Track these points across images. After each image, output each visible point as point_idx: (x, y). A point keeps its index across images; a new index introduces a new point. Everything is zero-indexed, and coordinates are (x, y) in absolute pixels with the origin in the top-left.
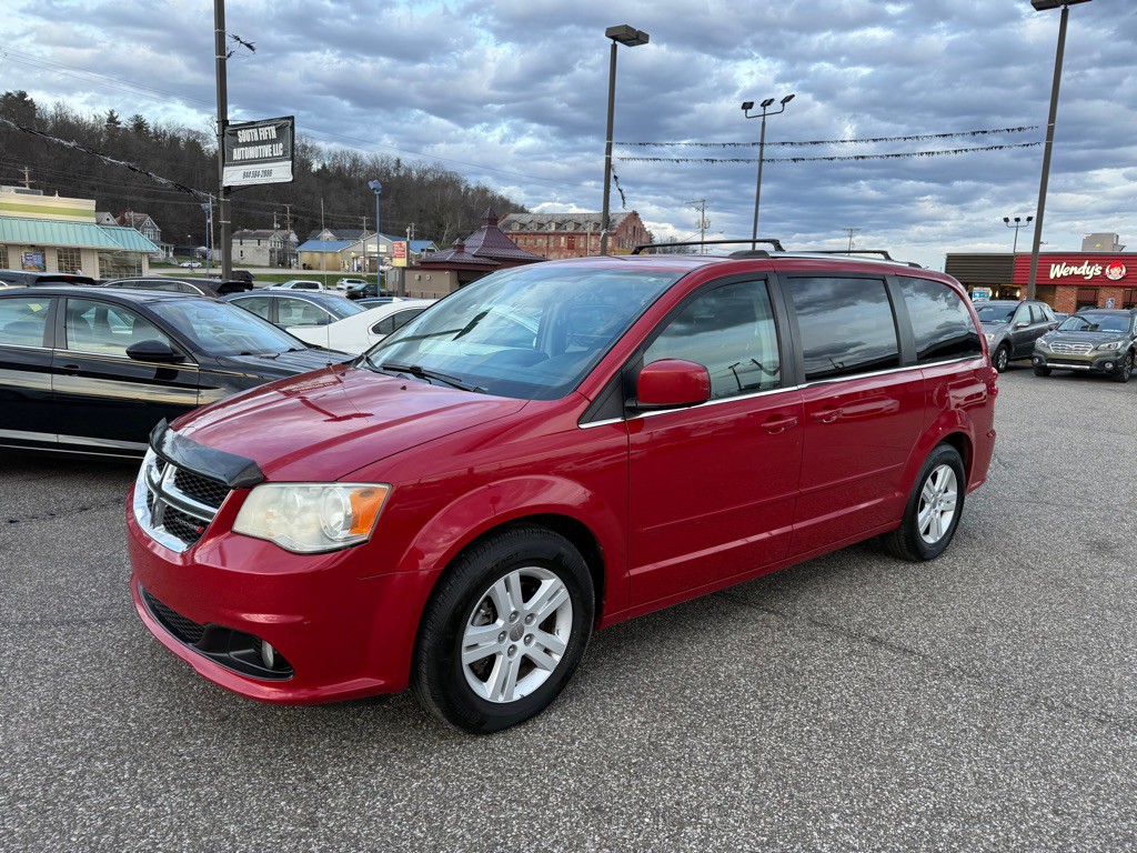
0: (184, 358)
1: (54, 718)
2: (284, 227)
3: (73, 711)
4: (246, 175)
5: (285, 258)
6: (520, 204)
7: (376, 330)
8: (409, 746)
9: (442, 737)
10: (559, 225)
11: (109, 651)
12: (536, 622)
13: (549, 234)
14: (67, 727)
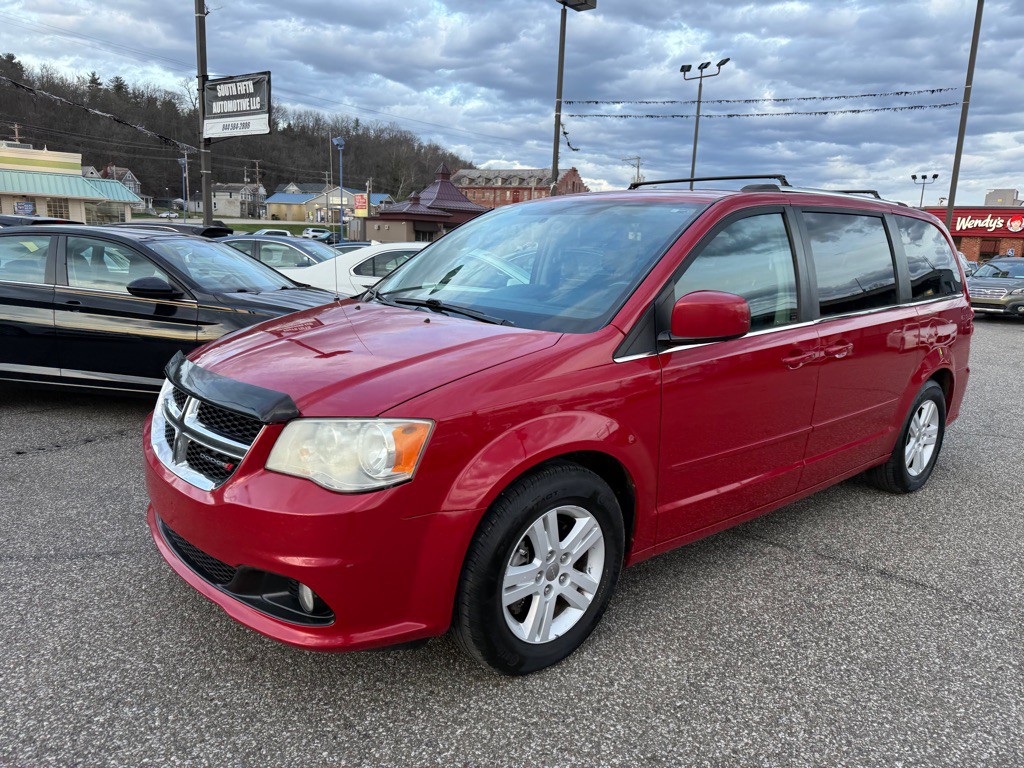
0: (182, 294)
1: (76, 658)
2: (253, 181)
3: (95, 651)
4: (225, 127)
5: (255, 210)
6: (469, 161)
7: (358, 270)
8: (446, 688)
9: (478, 678)
10: (504, 180)
11: (126, 586)
12: (570, 561)
13: (495, 189)
14: (90, 669)
